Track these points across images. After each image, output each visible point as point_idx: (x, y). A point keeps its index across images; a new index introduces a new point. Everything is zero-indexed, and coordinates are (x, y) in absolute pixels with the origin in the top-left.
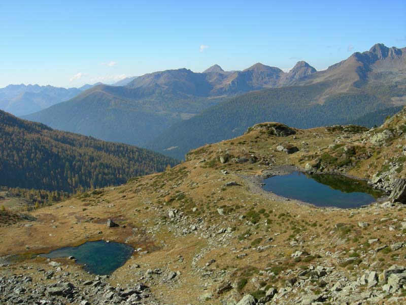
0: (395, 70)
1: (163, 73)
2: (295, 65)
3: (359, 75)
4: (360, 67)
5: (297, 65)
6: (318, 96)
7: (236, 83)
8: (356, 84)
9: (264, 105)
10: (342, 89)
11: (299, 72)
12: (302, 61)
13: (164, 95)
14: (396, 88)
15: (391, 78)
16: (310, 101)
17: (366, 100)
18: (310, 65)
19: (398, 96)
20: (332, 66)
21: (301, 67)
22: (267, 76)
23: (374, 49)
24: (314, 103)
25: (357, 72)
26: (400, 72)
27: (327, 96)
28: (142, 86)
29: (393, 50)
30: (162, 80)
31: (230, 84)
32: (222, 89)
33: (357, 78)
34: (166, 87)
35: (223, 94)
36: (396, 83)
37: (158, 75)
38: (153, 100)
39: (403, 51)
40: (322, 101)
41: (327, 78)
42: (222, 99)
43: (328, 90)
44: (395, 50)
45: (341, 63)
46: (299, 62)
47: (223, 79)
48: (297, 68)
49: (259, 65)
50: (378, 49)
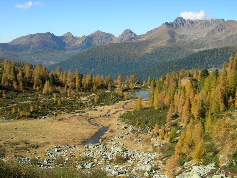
0: (191, 33)
1: (34, 35)
2: (123, 32)
3: (170, 36)
4: (169, 31)
5: (124, 32)
6: (146, 48)
7: (85, 43)
8: (169, 41)
9: (112, 53)
10: (160, 44)
11: (126, 36)
12: (128, 30)
13: (37, 49)
14: (194, 44)
15: (190, 38)
16: (141, 51)
17: (178, 50)
18: (133, 32)
19: (197, 48)
20: (149, 31)
21: (127, 33)
22: (105, 39)
23: (177, 20)
24: (144, 52)
25: (168, 34)
26: (195, 35)
27: (152, 48)
28: (20, 44)
29: (189, 21)
30: (34, 40)
31: (80, 44)
32: (75, 46)
33: (169, 38)
34: (38, 45)
35: (76, 50)
36: (194, 40)
37: (31, 36)
38: (29, 52)
39: (194, 22)
40: (149, 51)
41: (149, 38)
42: (76, 53)
43: (151, 45)
44: (190, 21)
45: (155, 30)
46: (125, 30)
47: (75, 40)
48: (125, 33)
49: (99, 32)
50: (179, 20)
